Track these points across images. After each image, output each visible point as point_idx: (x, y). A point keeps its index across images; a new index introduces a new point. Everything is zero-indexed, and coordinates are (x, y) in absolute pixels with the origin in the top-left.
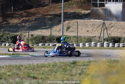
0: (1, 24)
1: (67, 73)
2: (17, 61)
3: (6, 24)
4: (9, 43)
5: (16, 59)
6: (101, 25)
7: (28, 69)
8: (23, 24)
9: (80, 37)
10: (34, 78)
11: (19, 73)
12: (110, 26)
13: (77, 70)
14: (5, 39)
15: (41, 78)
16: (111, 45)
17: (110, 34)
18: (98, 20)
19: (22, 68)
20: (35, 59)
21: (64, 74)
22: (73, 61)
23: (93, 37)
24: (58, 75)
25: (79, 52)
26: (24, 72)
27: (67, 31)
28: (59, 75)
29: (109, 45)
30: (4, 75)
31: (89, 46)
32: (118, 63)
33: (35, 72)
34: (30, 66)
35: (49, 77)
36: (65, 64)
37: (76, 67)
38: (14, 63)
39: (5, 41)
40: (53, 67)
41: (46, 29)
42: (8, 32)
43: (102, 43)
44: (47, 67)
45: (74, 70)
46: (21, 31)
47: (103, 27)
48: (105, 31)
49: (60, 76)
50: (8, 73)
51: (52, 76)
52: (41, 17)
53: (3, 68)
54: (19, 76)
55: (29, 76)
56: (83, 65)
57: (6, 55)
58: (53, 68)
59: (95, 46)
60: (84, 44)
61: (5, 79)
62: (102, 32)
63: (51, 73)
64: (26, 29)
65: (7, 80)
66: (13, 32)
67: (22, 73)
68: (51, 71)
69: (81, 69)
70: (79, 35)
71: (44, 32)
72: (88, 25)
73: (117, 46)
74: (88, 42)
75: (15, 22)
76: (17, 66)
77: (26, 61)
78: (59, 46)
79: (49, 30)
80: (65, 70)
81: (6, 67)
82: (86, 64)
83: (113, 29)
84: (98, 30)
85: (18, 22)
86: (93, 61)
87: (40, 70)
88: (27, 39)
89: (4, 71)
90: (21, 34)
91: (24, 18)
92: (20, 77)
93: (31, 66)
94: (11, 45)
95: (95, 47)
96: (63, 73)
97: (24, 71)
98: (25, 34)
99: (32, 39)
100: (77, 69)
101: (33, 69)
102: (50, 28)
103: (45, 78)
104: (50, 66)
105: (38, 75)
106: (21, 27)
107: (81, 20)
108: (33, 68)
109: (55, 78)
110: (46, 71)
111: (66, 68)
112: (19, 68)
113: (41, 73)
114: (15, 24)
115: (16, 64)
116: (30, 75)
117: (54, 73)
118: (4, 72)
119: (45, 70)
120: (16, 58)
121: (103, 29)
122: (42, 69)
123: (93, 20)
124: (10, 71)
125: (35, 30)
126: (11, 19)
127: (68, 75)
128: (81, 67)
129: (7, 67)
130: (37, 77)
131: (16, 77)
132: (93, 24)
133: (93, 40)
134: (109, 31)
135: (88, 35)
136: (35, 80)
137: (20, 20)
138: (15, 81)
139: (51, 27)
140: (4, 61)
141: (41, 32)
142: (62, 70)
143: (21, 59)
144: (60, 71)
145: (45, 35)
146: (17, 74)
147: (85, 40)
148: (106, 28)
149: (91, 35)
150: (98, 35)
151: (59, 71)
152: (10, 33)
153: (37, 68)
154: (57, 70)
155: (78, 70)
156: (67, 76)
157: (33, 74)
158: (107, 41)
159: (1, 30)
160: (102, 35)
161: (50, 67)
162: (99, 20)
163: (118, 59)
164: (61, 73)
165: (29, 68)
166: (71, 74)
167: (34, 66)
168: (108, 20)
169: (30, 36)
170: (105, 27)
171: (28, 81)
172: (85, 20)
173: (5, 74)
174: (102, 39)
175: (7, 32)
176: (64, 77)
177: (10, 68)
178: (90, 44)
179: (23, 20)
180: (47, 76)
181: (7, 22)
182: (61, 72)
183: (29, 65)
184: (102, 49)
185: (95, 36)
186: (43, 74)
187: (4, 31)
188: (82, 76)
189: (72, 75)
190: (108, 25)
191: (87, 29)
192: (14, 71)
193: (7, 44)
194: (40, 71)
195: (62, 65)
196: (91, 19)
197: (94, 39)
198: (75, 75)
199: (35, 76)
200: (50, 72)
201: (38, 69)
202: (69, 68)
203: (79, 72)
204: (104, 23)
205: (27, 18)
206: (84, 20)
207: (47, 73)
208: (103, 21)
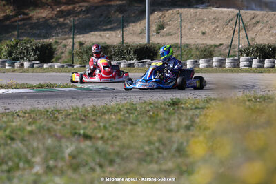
0: (13, 20)
1: (158, 126)
2: (49, 100)
3: (23, 19)
4: (30, 61)
5: (45, 96)
6: (232, 20)
7: (73, 118)
8: (61, 20)
9: (187, 46)
10: (86, 137)
11: (52, 127)
12: (254, 21)
13: (180, 120)
14: (21, 53)
15: (102, 138)
16: (255, 62)
17: (253, 40)
18: (226, 9)
19: (60, 116)
20: (87, 96)
21: (152, 128)
22: (172, 99)
23: (215, 46)
24: (139, 130)
25: (201, 79)
26: (64, 125)
27: (158, 33)
28: (142, 131)
29: (251, 63)
30: (19, 132)
31: (207, 67)
32: (272, 102)
33: (88, 125)
34: (76, 112)
35: (120, 134)
36: (155, 106)
37: (178, 112)
38: (42, 105)
39: (22, 58)
40: (128, 112)
41: (112, 29)
42: (28, 38)
43: (235, 60)
44: (115, 113)
45: (175, 119)
46: (57, 34)
47: (238, 25)
48: (243, 33)
49: (144, 133)
50: (29, 128)
51: (126, 132)
52: (100, 4)
53: (18, 115)
54: (53, 133)
55: (75, 133)
56: (193, 107)
57: (25, 88)
58: (127, 115)
59: (221, 66)
60: (196, 62)
61: (23, 140)
62: (236, 35)
63: (124, 125)
64: (67, 30)
65: (26, 143)
66: (39, 37)
67: (59, 127)
68: (124, 121)
69: (189, 117)
70: (185, 41)
71: (108, 35)
72: (204, 21)
73: (270, 65)
74: (205, 57)
75: (44, 15)
76: (48, 111)
77: (68, 101)
78: (157, 67)
79: (119, 32)
80: (154, 120)
81: (25, 113)
82: (199, 106)
83: (259, 27)
84: (226, 32)
85: (50, 15)
86: (215, 99)
87: (99, 119)
88: (70, 53)
89: (19, 123)
90: (56, 42)
91: (63, 7)
92: (55, 136)
93: (79, 112)
94: (35, 66)
95: (221, 69)
96: (150, 125)
97: (64, 122)
98: (64, 42)
99: (80, 52)
100: (180, 117)
101: (84, 118)
102: (119, 28)
103: (110, 137)
104: (121, 110)
105: (95, 131)
106: (56, 26)
107: (189, 10)
108: (85, 116)
109: (132, 136)
110: (112, 121)
111: (157, 115)
112: (53, 115)
113: (102, 127)
114: (44, 19)
115: (46, 106)
116: (77, 131)
117: (130, 127)
118: (20, 125)
119: (109, 120)
120: (47, 93)
121: (237, 28)
122: (103, 116)
123: (214, 9)
124: (33, 123)
125: (87, 33)
126: (34, 10)
127: (161, 130)
128: (191, 113)
129: (27, 115)
130: (93, 135)
131: (47, 136)
132: (214, 18)
133: (216, 52)
134: (250, 32)
135: (204, 42)
136: (88, 143)
137: (53, 10)
138: (44, 144)
139: (122, 25)
140: (19, 101)
141: (101, 36)
142: (147, 119)
143: (57, 96)
144: (143, 122)
145: (109, 42)
146: (49, 130)
147: (198, 53)
148: (244, 26)
149: (212, 42)
150: (226, 42)
151: (140, 121)
152: (31, 39)
153: (93, 115)
154: (137, 120)
155: (184, 118)
156: (159, 133)
157: (84, 128)
158: (247, 55)
159: (13, 33)
160: (235, 42)
161: (122, 113)
162: (228, 8)
163: (270, 93)
164: (145, 126)
165: (74, 116)
166: (168, 127)
167: (86, 110)
168: (248, 8)
169: (77, 45)
170: (241, 24)
171: (72, 144)
172: (198, 9)
173: (23, 129)
174: (236, 49)
175: (25, 38)
176: (151, 135)
177: (32, 115)
178: (209, 61)
179: (61, 12)
180: (115, 134)
181: (25, 17)
182: (146, 123)
183: (75, 110)
184: (235, 72)
185: (221, 45)
186: (105, 128)
187: (18, 36)
188: (191, 133)
189: (170, 131)
190: (248, 20)
191: (203, 29)
192: (43, 122)
193: (26, 64)
194: (98, 122)
195: (148, 108)
196: (210, 6)
197: (219, 51)
198: (176, 130)
199: (89, 132)
200: (122, 123)
201: (94, 117)
202: (162, 114)
203: (185, 123)
204: (239, 16)
205: (70, 7)
206: (195, 10)
207: (115, 126)
208: (236, 11)
